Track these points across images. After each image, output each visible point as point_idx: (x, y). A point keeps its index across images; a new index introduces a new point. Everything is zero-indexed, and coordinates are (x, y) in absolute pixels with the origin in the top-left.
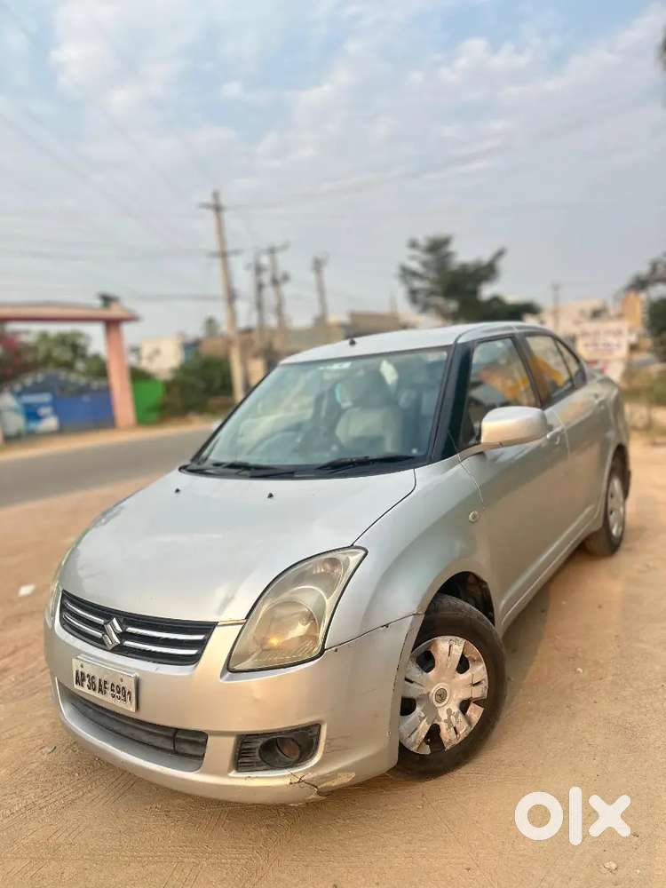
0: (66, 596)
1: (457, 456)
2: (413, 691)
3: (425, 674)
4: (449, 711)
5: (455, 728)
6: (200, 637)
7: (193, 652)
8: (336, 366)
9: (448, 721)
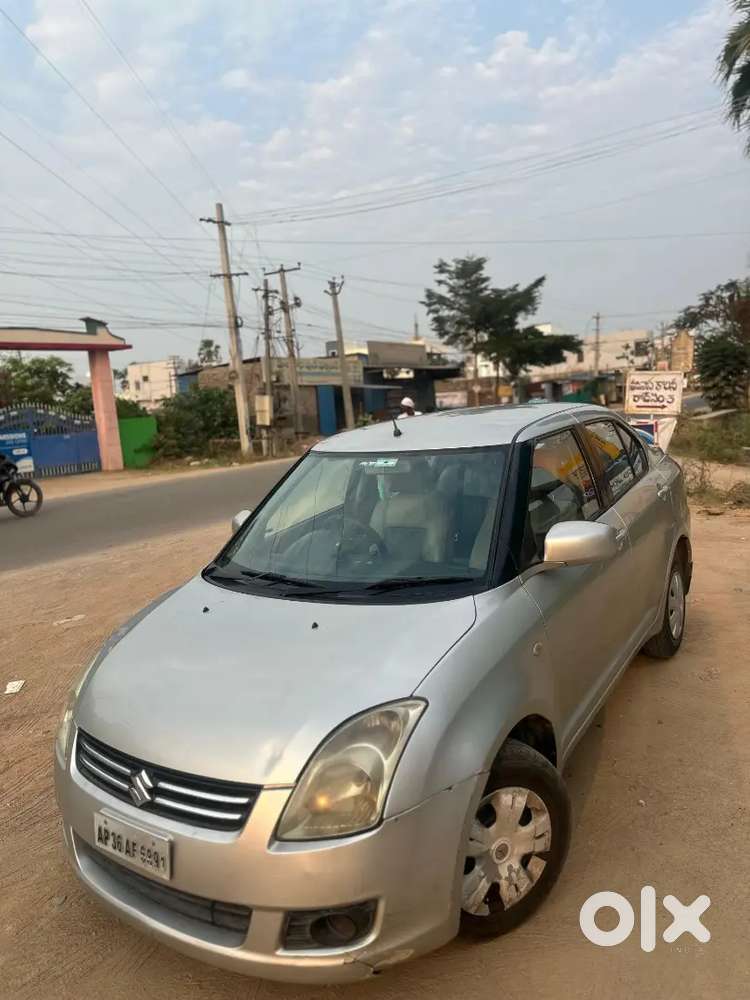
0: (83, 735)
1: (519, 578)
2: (474, 849)
3: (486, 830)
4: (510, 868)
5: (516, 885)
6: (243, 800)
7: (236, 817)
8: (380, 463)
9: (509, 879)
